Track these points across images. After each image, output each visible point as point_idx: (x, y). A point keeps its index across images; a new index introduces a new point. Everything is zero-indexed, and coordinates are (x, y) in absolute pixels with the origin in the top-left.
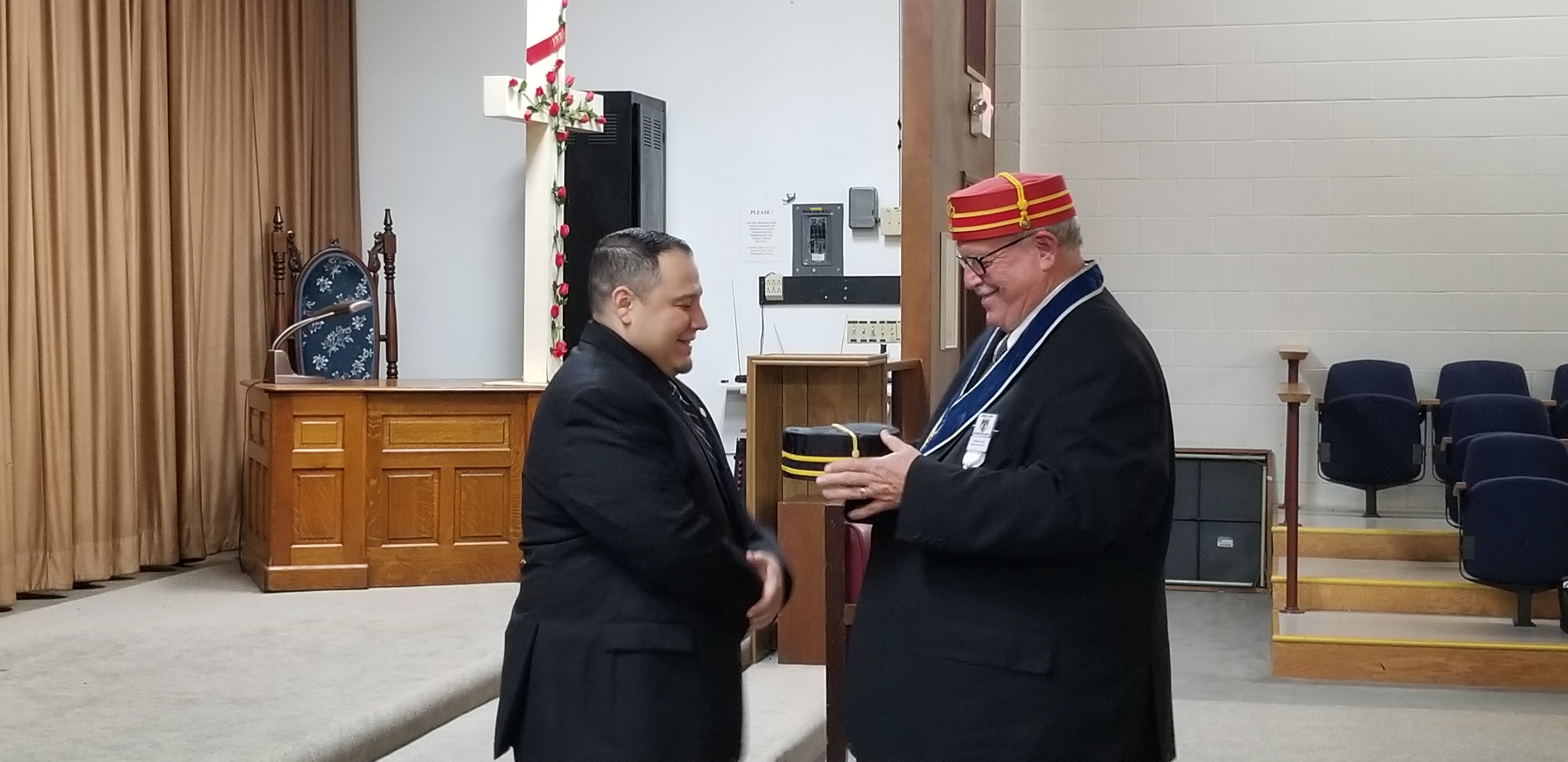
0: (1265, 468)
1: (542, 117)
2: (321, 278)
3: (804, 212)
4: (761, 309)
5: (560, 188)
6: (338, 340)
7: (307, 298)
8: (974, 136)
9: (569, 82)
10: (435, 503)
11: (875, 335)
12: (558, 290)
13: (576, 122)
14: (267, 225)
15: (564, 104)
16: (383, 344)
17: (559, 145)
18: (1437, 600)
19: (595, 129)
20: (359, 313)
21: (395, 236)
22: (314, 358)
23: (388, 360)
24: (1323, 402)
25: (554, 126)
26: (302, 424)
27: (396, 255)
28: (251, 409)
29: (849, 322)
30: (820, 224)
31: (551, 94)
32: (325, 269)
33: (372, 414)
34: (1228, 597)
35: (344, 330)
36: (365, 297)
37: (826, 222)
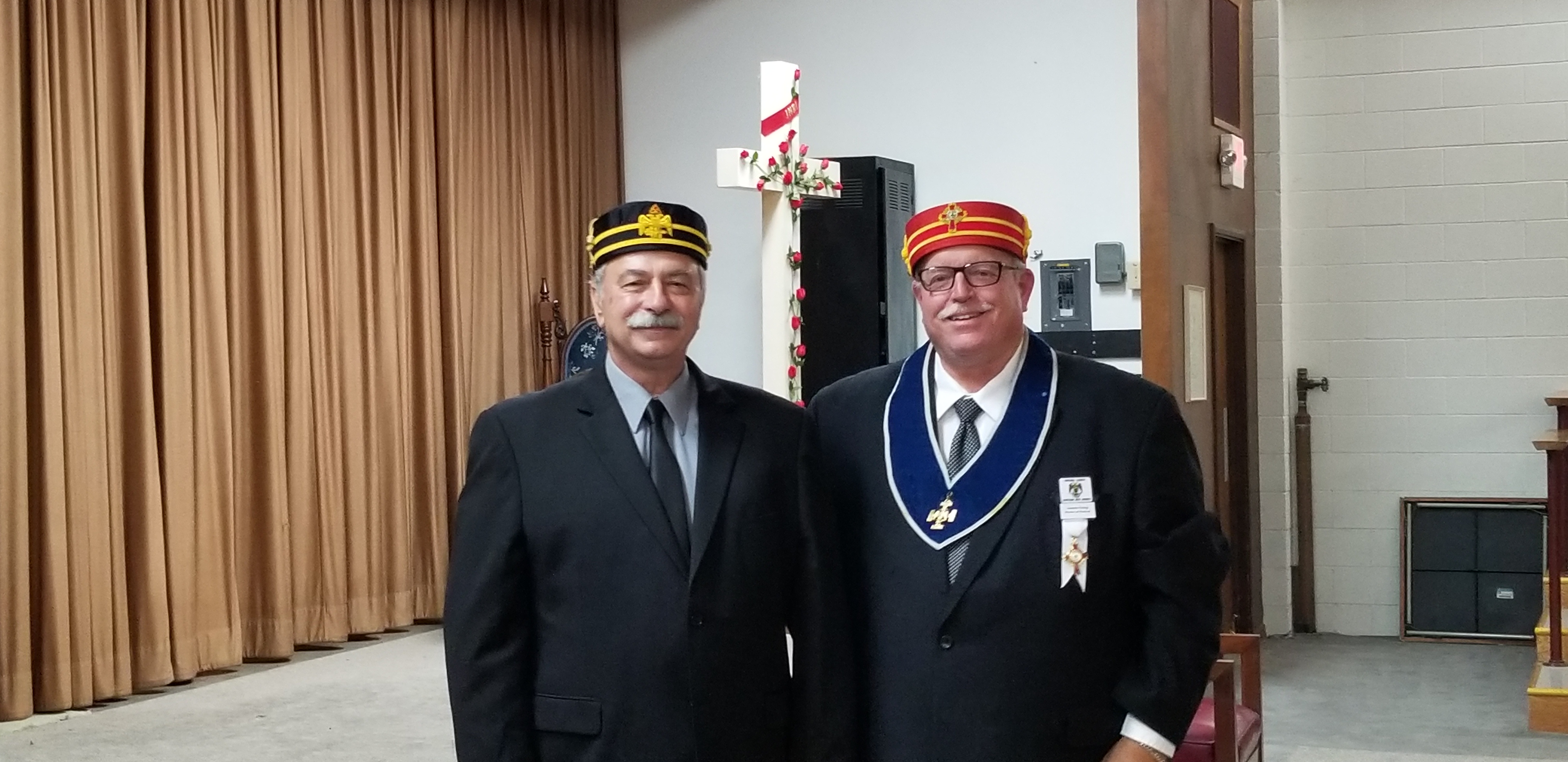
0: (1545, 517)
1: (776, 187)
2: (584, 344)
3: (1051, 268)
5: (794, 253)
7: (572, 363)
8: (1225, 189)
9: (803, 151)
12: (795, 352)
13: (811, 189)
14: (535, 296)
15: (798, 172)
17: (794, 212)
19: (831, 195)
25: (788, 194)
30: (1068, 280)
31: (784, 164)
32: (588, 335)
34: (1506, 650)
37: (1073, 278)
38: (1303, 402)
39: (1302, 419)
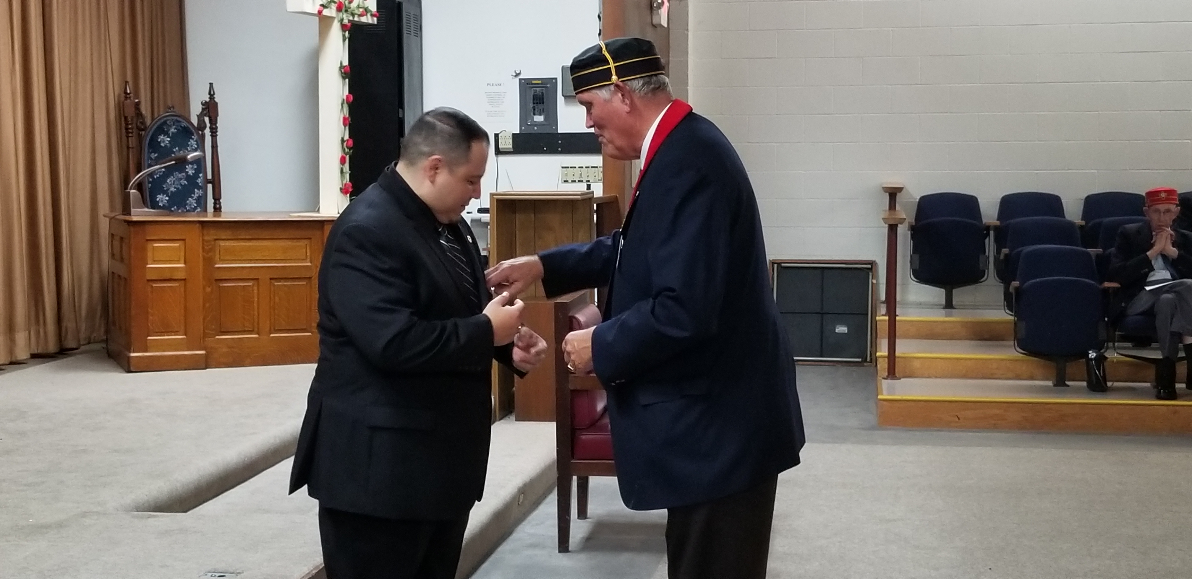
0: (870, 274)
1: (331, 12)
2: (161, 135)
3: (527, 84)
4: (496, 158)
5: (345, 67)
6: (175, 183)
7: (151, 151)
8: (654, 26)
10: (255, 305)
11: (582, 177)
12: (345, 144)
13: (356, 16)
14: (119, 96)
15: (346, 2)
16: (210, 186)
17: (344, 33)
18: (997, 369)
19: (370, 22)
20: (192, 163)
21: (216, 104)
22: (158, 196)
23: (214, 198)
24: (914, 224)
25: (339, 19)
26: (153, 246)
27: (219, 118)
28: (113, 235)
29: (563, 167)
30: (540, 93)
32: (164, 129)
33: (206, 238)
34: (843, 370)
35: (180, 175)
36: (195, 150)
37: (544, 92)
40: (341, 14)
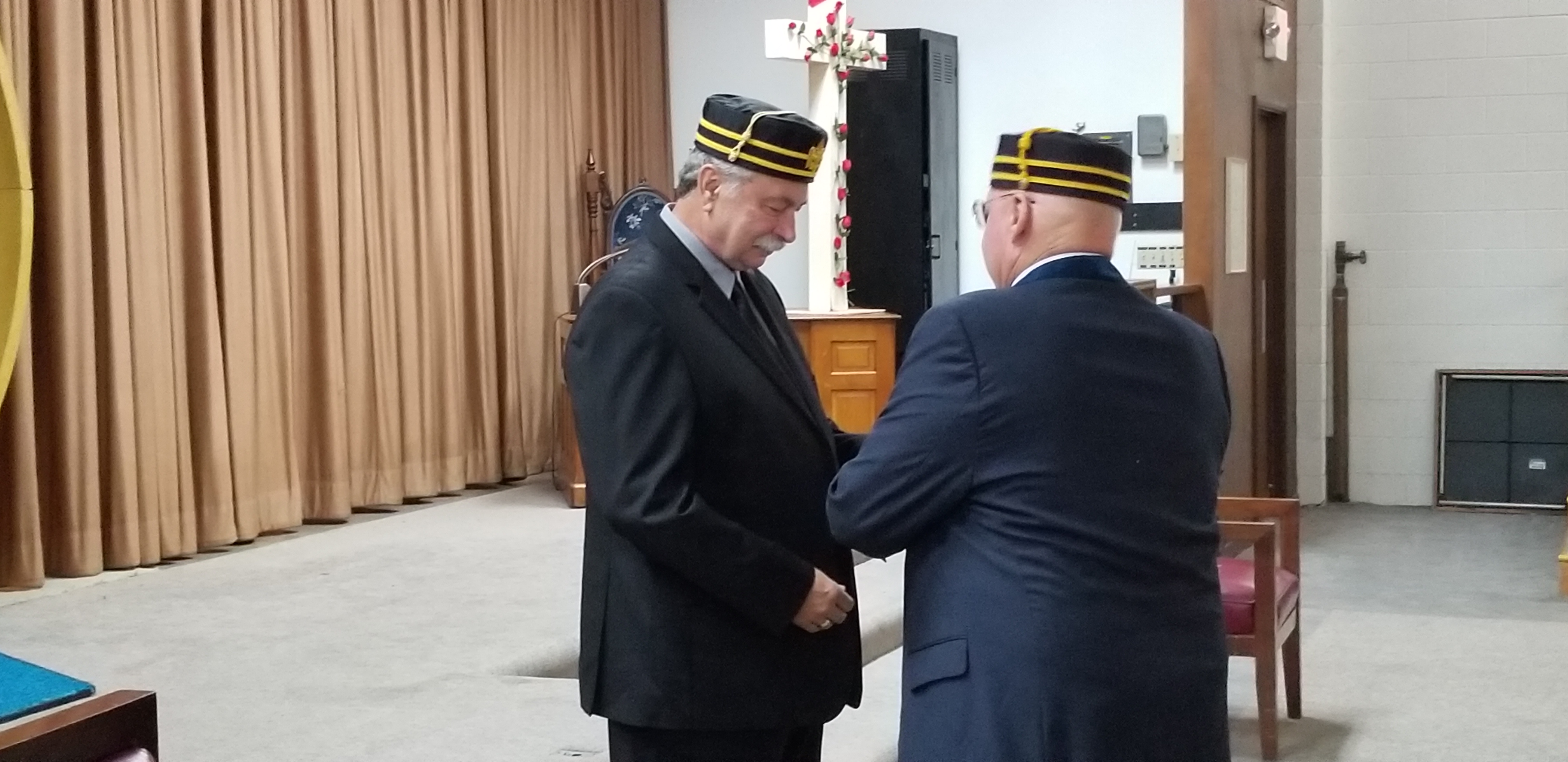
2: (629, 214)
5: (841, 125)
7: (618, 233)
8: (1268, 61)
9: (849, 23)
11: (1164, 261)
13: (857, 61)
14: (581, 167)
15: (845, 43)
17: (840, 83)
19: (877, 67)
25: (834, 66)
29: (1140, 249)
31: (831, 35)
32: (633, 207)
34: (1536, 519)
38: (1340, 275)
39: (1339, 292)
40: (837, 58)
